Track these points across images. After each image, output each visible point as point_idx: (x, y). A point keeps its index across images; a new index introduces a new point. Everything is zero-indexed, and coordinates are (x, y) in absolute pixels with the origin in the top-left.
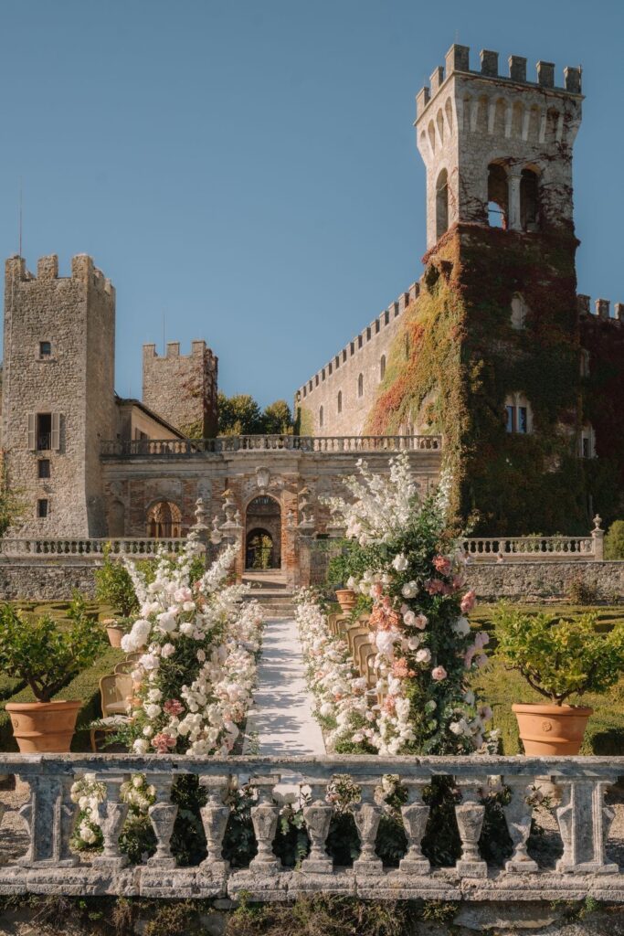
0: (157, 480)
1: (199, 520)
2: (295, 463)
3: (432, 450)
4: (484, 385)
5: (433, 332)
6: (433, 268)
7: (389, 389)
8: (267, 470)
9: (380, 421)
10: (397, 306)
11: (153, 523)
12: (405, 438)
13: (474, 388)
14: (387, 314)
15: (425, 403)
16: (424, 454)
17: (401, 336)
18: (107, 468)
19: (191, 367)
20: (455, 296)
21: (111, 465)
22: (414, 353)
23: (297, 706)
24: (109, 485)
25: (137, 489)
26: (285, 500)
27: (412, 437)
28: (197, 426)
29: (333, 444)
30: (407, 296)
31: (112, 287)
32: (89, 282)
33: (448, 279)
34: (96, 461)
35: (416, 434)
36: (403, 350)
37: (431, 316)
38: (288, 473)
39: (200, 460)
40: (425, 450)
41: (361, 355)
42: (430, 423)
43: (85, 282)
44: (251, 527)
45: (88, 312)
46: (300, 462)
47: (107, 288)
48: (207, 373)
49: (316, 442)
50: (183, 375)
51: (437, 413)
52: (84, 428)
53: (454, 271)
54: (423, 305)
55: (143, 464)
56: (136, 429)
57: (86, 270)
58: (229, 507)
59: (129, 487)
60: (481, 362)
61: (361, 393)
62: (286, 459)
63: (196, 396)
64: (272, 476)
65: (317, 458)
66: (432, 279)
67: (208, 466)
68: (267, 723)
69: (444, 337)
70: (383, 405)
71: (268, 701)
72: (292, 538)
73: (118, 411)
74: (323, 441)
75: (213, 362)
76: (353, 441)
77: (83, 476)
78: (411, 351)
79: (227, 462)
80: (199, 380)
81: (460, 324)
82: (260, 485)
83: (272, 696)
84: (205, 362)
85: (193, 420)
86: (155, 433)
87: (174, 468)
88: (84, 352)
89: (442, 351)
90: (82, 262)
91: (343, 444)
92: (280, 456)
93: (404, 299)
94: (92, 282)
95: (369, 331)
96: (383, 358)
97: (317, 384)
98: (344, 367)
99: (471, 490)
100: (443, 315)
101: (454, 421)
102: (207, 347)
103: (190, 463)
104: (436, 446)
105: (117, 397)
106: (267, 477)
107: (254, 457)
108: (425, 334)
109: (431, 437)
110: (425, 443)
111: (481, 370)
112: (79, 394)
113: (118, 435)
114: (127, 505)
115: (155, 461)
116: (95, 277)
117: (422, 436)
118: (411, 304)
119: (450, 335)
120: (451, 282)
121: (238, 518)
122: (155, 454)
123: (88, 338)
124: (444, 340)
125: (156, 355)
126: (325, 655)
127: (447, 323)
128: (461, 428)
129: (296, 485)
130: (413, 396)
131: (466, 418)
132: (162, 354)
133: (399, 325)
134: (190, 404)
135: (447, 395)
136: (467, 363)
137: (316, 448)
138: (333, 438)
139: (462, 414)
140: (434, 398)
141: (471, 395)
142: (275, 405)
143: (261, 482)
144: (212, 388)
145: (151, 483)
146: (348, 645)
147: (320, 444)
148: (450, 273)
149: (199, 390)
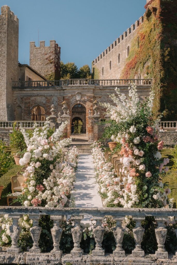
0: (35, 97)
1: (52, 113)
2: (92, 90)
3: (149, 85)
4: (170, 58)
5: (149, 36)
6: (149, 10)
7: (131, 60)
8: (80, 93)
9: (127, 73)
10: (134, 26)
11: (34, 115)
12: (137, 80)
13: (166, 59)
14: (130, 29)
15: (146, 66)
16: (145, 86)
17: (136, 38)
18: (15, 92)
19: (49, 51)
20: (158, 21)
21: (17, 91)
22: (141, 45)
23: (91, 189)
24: (16, 99)
25: (27, 101)
26: (88, 106)
27: (140, 80)
28: (52, 75)
29: (107, 82)
30: (138, 22)
31: (17, 19)
32: (8, 17)
33: (155, 14)
34: (10, 89)
35: (142, 78)
36: (137, 44)
37: (148, 30)
38: (89, 94)
39: (53, 89)
40: (146, 85)
41: (119, 46)
42: (148, 74)
43: (7, 17)
44: (74, 116)
45: (8, 28)
46: (94, 90)
47: (15, 19)
48: (56, 54)
49: (101, 82)
50: (46, 54)
51: (150, 70)
52: (6, 76)
53: (158, 11)
54: (145, 25)
55: (29, 91)
56: (27, 76)
57: (7, 12)
58: (65, 108)
59: (24, 100)
60: (169, 49)
61: (119, 62)
62: (88, 89)
63: (51, 63)
64: (82, 96)
65: (101, 88)
66: (149, 15)
67: (56, 92)
68: (79, 196)
69: (154, 38)
70: (128, 66)
71: (80, 187)
72: (91, 121)
73: (19, 69)
74: (103, 81)
75: (59, 49)
76: (116, 81)
77: (5, 96)
78: (140, 44)
79: (64, 90)
80: (53, 57)
81: (160, 33)
82: (77, 99)
83: (81, 185)
84: (55, 49)
85: (50, 73)
86: (35, 78)
87: (42, 92)
88: (6, 45)
89: (153, 44)
90: (5, 8)
91: (112, 83)
92: (86, 88)
93: (137, 23)
94: (9, 17)
95: (123, 36)
96: (128, 47)
97: (101, 58)
98: (112, 51)
99: (165, 102)
100: (153, 29)
101: (158, 73)
102: (56, 43)
103: (49, 90)
104: (150, 83)
105: (19, 64)
106: (80, 96)
107: (75, 88)
108: (146, 37)
109: (148, 80)
110: (145, 82)
111: (169, 52)
112: (4, 62)
113: (20, 79)
114: (23, 107)
115: (35, 89)
116: (11, 15)
117: (144, 79)
118: (140, 25)
119: (156, 37)
120: (157, 16)
121: (68, 113)
122: (34, 87)
123: (8, 40)
124: (153, 40)
125: (35, 46)
126: (103, 169)
127: (155, 33)
128: (161, 76)
129: (92, 99)
130: (141, 63)
131: (163, 72)
132: (38, 46)
133: (135, 34)
134: (49, 66)
135: (155, 62)
136: (163, 49)
137: (101, 84)
138: (107, 80)
139: (161, 70)
140: (149, 63)
141: (165, 62)
142: (84, 66)
143: (78, 98)
144: (58, 60)
145: (33, 98)
146: (113, 165)
147: (102, 83)
148: (156, 12)
149: (53, 61)
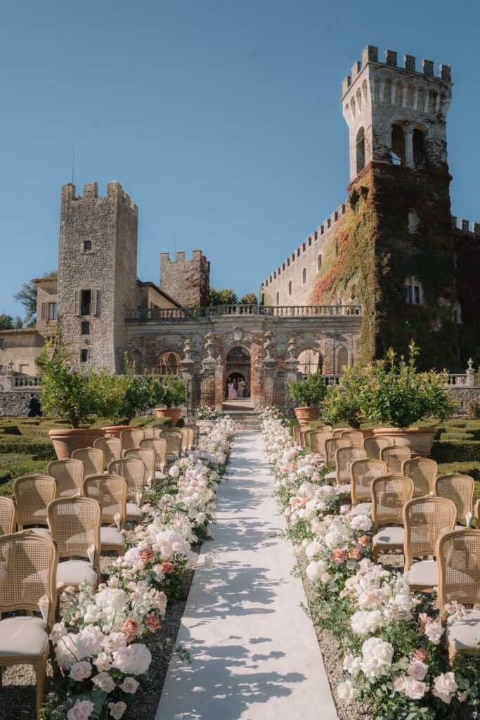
0: (165, 336)
1: (187, 355)
2: (260, 324)
3: (355, 315)
4: (391, 270)
5: (355, 235)
6: (355, 192)
7: (324, 277)
8: (241, 329)
9: (318, 298)
10: (329, 221)
11: (163, 366)
12: (337, 307)
13: (385, 272)
14: (322, 227)
15: (350, 284)
16: (350, 318)
17: (332, 241)
18: (130, 328)
19: (192, 267)
20: (371, 210)
21: (133, 326)
22: (342, 251)
24: (131, 340)
25: (151, 343)
26: (253, 351)
27: (341, 307)
28: (195, 306)
29: (287, 311)
30: (336, 214)
31: (135, 206)
32: (118, 200)
33: (366, 198)
34: (122, 323)
35: (343, 304)
36: (334, 250)
37: (354, 225)
38: (255, 331)
39: (194, 323)
40: (350, 315)
41: (305, 256)
42: (353, 297)
43: (116, 200)
44: (231, 372)
45: (117, 220)
46: (264, 323)
47: (132, 206)
48: (203, 272)
49: (275, 310)
50: (186, 272)
51: (358, 290)
52: (113, 299)
53: (370, 195)
54: (348, 219)
55: (155, 325)
56: (152, 303)
57: (116, 192)
59: (145, 341)
60: (389, 255)
61: (304, 281)
62: (255, 321)
63: (195, 286)
64: (244, 333)
65: (276, 321)
66: (354, 200)
67: (200, 327)
69: (363, 238)
70: (320, 287)
72: (259, 374)
73: (139, 290)
74: (280, 309)
75: (207, 265)
76: (300, 309)
77: (113, 333)
78: (340, 250)
79: (213, 323)
80: (197, 276)
81: (374, 228)
82: (236, 339)
84: (201, 264)
85: (193, 302)
86: (162, 304)
87: (176, 328)
88: (114, 248)
89: (362, 247)
90: (114, 186)
91: (294, 311)
92: (250, 319)
93: (334, 216)
94: (121, 200)
95: (310, 240)
96: (320, 256)
97: (275, 277)
98: (293, 266)
99: (383, 342)
100: (362, 223)
101: (372, 295)
102: (203, 255)
103: (188, 324)
104: (357, 312)
105: (138, 281)
106: (240, 334)
107: (231, 320)
108: (350, 237)
109: (355, 307)
110: (350, 311)
111: (389, 260)
112: (110, 276)
113: (139, 307)
114: (144, 353)
115: (163, 323)
116: (123, 197)
117: (348, 306)
118: (339, 219)
119: (368, 236)
120: (368, 200)
121: (220, 360)
122: (163, 318)
123: (117, 238)
124: (363, 241)
125: (169, 260)
127: (365, 228)
128: (376, 299)
129: (261, 339)
130: (341, 280)
131: (379, 292)
132: (173, 259)
133: (331, 234)
134: (192, 291)
135: (366, 278)
136: (379, 255)
137: (275, 314)
138: (287, 307)
139: (377, 290)
140: (356, 280)
141: (382, 277)
142: (247, 296)
143: (237, 337)
144: (206, 282)
145: (161, 338)
147: (278, 311)
148: (367, 195)
149: (197, 282)
